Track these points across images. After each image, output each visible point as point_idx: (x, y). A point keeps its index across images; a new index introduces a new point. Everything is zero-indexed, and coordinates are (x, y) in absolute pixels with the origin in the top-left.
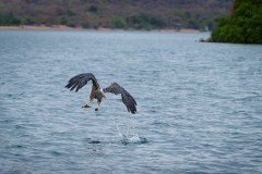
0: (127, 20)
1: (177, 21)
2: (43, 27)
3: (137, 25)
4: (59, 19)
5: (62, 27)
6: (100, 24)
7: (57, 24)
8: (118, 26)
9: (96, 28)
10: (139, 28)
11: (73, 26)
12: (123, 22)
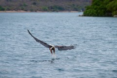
0: (49, 8)
1: (69, 8)
2: (14, 11)
3: (53, 10)
4: (20, 8)
5: (22, 11)
6: (37, 10)
7: (20, 10)
8: (45, 10)
9: (36, 11)
10: (54, 11)
11: (26, 11)
12: (47, 8)
